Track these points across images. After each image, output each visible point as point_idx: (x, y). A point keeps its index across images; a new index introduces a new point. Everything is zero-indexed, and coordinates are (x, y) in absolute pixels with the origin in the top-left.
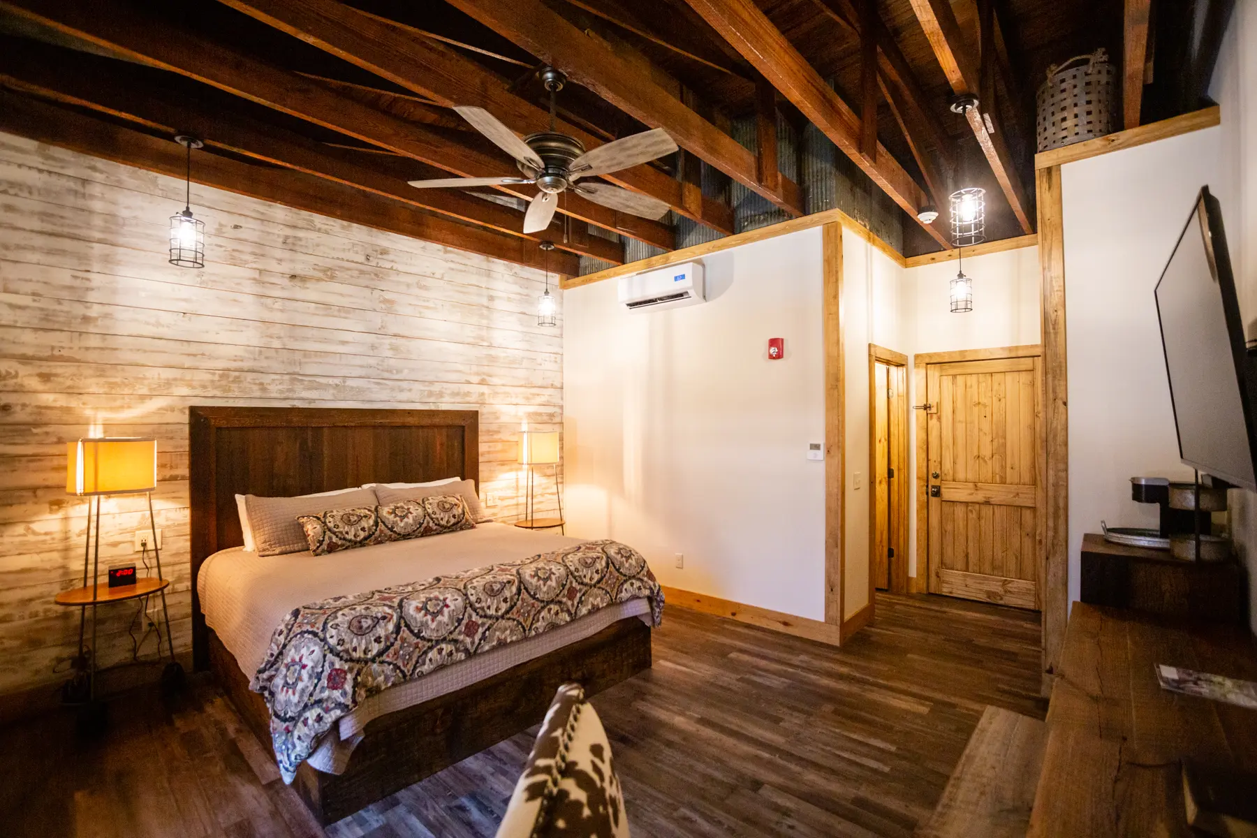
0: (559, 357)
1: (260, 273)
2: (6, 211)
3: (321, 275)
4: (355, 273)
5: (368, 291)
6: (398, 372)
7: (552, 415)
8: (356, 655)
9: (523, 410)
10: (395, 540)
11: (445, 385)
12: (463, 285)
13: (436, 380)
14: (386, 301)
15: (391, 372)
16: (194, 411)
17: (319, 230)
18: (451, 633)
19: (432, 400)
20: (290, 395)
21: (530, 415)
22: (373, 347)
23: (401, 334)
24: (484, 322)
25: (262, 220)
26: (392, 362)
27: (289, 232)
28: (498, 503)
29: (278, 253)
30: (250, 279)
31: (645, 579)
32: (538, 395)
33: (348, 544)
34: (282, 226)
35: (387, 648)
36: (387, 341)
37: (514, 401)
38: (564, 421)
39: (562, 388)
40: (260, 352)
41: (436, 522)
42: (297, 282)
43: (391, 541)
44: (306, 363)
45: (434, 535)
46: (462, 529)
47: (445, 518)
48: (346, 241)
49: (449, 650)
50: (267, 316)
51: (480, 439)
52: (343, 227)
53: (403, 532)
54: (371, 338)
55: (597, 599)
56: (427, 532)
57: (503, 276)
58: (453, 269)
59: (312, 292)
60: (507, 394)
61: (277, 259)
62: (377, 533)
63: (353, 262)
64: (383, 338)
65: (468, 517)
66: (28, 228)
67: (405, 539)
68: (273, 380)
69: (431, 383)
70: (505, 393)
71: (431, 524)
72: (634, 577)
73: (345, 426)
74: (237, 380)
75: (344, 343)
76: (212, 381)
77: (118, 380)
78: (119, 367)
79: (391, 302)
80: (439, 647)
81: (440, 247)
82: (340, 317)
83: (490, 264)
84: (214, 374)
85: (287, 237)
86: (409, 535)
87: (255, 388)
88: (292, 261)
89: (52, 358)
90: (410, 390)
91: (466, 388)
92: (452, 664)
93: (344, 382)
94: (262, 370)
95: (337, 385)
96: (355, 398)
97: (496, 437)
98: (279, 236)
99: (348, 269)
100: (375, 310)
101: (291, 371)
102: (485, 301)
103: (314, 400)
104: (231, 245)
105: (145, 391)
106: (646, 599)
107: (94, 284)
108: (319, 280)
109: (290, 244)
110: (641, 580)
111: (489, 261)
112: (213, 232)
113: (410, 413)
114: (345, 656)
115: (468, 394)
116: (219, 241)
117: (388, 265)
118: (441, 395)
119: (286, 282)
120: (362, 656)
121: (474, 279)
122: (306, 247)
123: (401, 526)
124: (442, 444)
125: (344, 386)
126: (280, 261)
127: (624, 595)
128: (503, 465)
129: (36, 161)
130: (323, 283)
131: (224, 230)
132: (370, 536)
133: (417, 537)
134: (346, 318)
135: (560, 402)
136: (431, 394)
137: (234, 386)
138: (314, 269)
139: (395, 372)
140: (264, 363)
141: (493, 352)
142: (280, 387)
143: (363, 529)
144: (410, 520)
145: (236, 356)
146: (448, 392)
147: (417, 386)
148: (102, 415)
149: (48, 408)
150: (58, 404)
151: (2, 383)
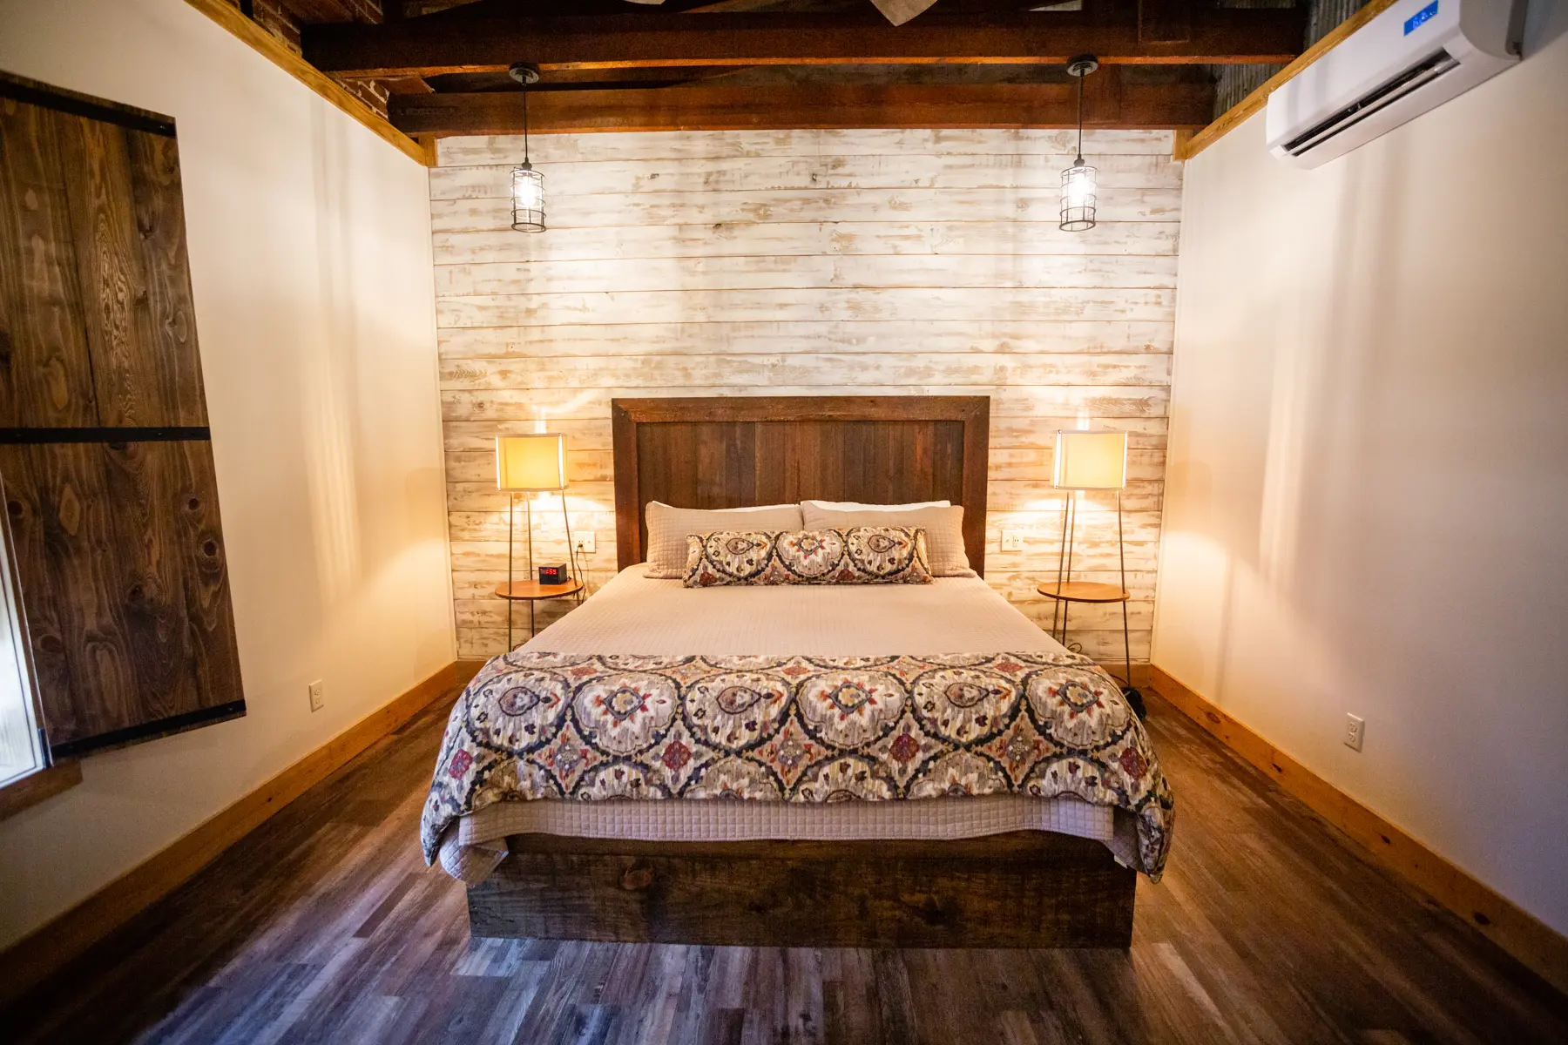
0: (1167, 293)
1: (680, 229)
2: (471, 215)
3: (751, 216)
4: (797, 205)
5: (815, 226)
6: (859, 341)
7: (1143, 404)
8: (496, 740)
9: (1078, 396)
10: (794, 584)
11: (936, 357)
12: (969, 190)
13: (919, 350)
14: (841, 237)
15: (849, 342)
16: (615, 403)
17: (748, 155)
18: (641, 752)
19: (912, 381)
20: (718, 382)
21: (1095, 403)
22: (822, 308)
23: (864, 283)
24: (1009, 247)
25: (680, 160)
26: (851, 328)
27: (712, 167)
28: (1021, 546)
29: (700, 199)
30: (670, 239)
31: (1115, 765)
32: (1115, 367)
33: (729, 579)
34: (703, 162)
35: (541, 745)
36: (846, 295)
37: (1064, 379)
38: (1170, 414)
39: (1170, 353)
40: (683, 330)
41: (859, 565)
42: (723, 232)
43: (789, 583)
44: (735, 338)
45: (856, 584)
46: (906, 582)
47: (875, 562)
48: (783, 161)
49: (634, 777)
50: (691, 282)
51: (992, 442)
52: (779, 142)
53: (806, 573)
54: (820, 296)
55: (971, 774)
56: (845, 579)
57: (1047, 160)
58: (950, 167)
59: (742, 242)
60: (1049, 368)
61: (698, 207)
62: (769, 570)
63: (793, 188)
64: (837, 294)
65: (918, 565)
66: (485, 228)
67: (810, 584)
68: (698, 363)
69: (913, 354)
70: (1044, 366)
71: (851, 568)
72: (1083, 753)
73: (781, 421)
74: (659, 366)
75: (782, 306)
76: (635, 369)
77: (554, 373)
78: (555, 359)
79: (850, 238)
80: (617, 767)
81: (927, 133)
82: (778, 271)
83: (1023, 144)
84: (636, 360)
85: (709, 174)
86: (816, 578)
87: (679, 374)
88: (716, 204)
89: (507, 356)
90: (878, 367)
91: (973, 360)
92: (638, 801)
93: (784, 361)
94: (685, 351)
95: (774, 366)
96: (797, 382)
97: (1025, 440)
98: (699, 175)
99: (786, 201)
100: (824, 254)
101: (717, 351)
102: (1009, 211)
103: (746, 387)
104: (647, 201)
105: (575, 383)
106: (1111, 810)
107: (532, 274)
108: (749, 223)
109: (712, 183)
110: (1103, 766)
111: (1018, 138)
112: (630, 188)
113: (873, 401)
114: (480, 738)
115: (975, 369)
116: (637, 199)
117: (844, 183)
118: (928, 372)
119: (708, 235)
120: (506, 744)
121: (990, 176)
122: (733, 182)
123: (804, 565)
124: (925, 451)
125: (783, 366)
126: (701, 208)
127: (1047, 785)
128: (1035, 486)
129: (487, 158)
130: (754, 228)
131: (642, 183)
132: (758, 572)
133: (829, 583)
134: (784, 271)
135: (1164, 379)
136: (911, 372)
137: (656, 373)
138: (743, 210)
139: (854, 341)
140: (686, 344)
141: (1024, 297)
142: (704, 372)
143: (750, 562)
144: (818, 558)
145: (657, 337)
146: (942, 367)
147: (887, 361)
148: (544, 411)
149: (507, 404)
150: (513, 401)
151: (477, 382)
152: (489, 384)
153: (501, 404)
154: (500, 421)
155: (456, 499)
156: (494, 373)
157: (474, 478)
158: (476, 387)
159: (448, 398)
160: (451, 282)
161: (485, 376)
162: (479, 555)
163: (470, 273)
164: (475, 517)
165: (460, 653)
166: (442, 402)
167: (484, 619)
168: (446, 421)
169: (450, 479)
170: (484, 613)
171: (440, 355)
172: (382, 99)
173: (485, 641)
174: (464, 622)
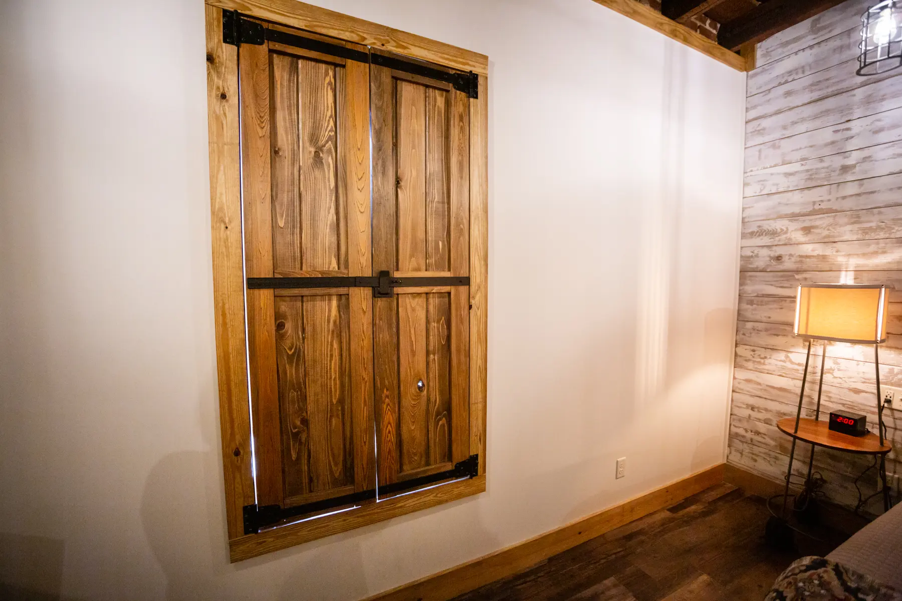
66: (800, 104)
77: (873, 224)
89: (813, 212)
107: (853, 131)
129: (808, 41)
149: (807, 257)
150: (815, 253)
151: (777, 239)
152: (790, 239)
153: (801, 256)
154: (798, 271)
155: (744, 334)
156: (796, 230)
157: (764, 319)
158: (776, 243)
159: (748, 253)
160: (759, 158)
161: (786, 233)
162: (759, 384)
163: (779, 147)
164: (762, 352)
165: (729, 457)
166: (742, 256)
167: (758, 438)
168: (743, 271)
169: (741, 317)
170: (758, 433)
171: (743, 219)
172: (714, 32)
173: (754, 457)
174: (737, 435)
